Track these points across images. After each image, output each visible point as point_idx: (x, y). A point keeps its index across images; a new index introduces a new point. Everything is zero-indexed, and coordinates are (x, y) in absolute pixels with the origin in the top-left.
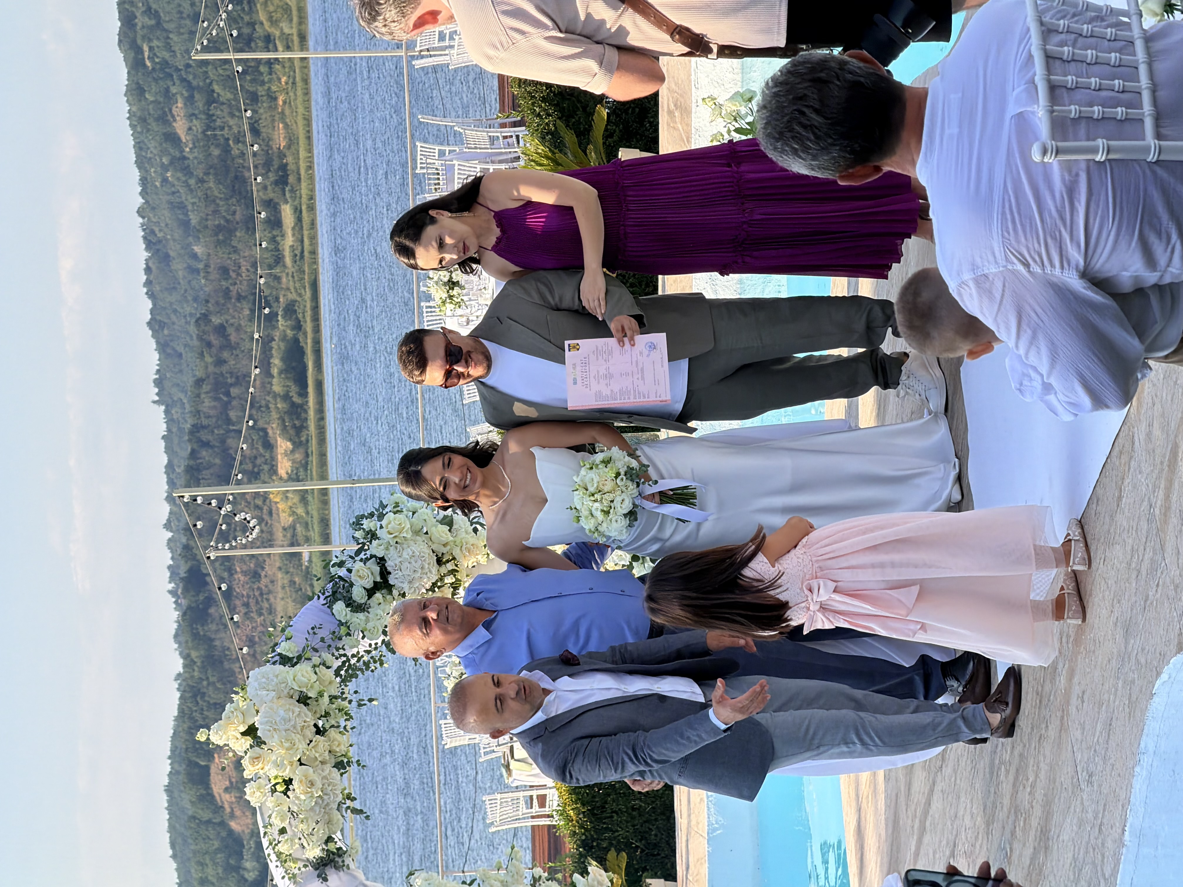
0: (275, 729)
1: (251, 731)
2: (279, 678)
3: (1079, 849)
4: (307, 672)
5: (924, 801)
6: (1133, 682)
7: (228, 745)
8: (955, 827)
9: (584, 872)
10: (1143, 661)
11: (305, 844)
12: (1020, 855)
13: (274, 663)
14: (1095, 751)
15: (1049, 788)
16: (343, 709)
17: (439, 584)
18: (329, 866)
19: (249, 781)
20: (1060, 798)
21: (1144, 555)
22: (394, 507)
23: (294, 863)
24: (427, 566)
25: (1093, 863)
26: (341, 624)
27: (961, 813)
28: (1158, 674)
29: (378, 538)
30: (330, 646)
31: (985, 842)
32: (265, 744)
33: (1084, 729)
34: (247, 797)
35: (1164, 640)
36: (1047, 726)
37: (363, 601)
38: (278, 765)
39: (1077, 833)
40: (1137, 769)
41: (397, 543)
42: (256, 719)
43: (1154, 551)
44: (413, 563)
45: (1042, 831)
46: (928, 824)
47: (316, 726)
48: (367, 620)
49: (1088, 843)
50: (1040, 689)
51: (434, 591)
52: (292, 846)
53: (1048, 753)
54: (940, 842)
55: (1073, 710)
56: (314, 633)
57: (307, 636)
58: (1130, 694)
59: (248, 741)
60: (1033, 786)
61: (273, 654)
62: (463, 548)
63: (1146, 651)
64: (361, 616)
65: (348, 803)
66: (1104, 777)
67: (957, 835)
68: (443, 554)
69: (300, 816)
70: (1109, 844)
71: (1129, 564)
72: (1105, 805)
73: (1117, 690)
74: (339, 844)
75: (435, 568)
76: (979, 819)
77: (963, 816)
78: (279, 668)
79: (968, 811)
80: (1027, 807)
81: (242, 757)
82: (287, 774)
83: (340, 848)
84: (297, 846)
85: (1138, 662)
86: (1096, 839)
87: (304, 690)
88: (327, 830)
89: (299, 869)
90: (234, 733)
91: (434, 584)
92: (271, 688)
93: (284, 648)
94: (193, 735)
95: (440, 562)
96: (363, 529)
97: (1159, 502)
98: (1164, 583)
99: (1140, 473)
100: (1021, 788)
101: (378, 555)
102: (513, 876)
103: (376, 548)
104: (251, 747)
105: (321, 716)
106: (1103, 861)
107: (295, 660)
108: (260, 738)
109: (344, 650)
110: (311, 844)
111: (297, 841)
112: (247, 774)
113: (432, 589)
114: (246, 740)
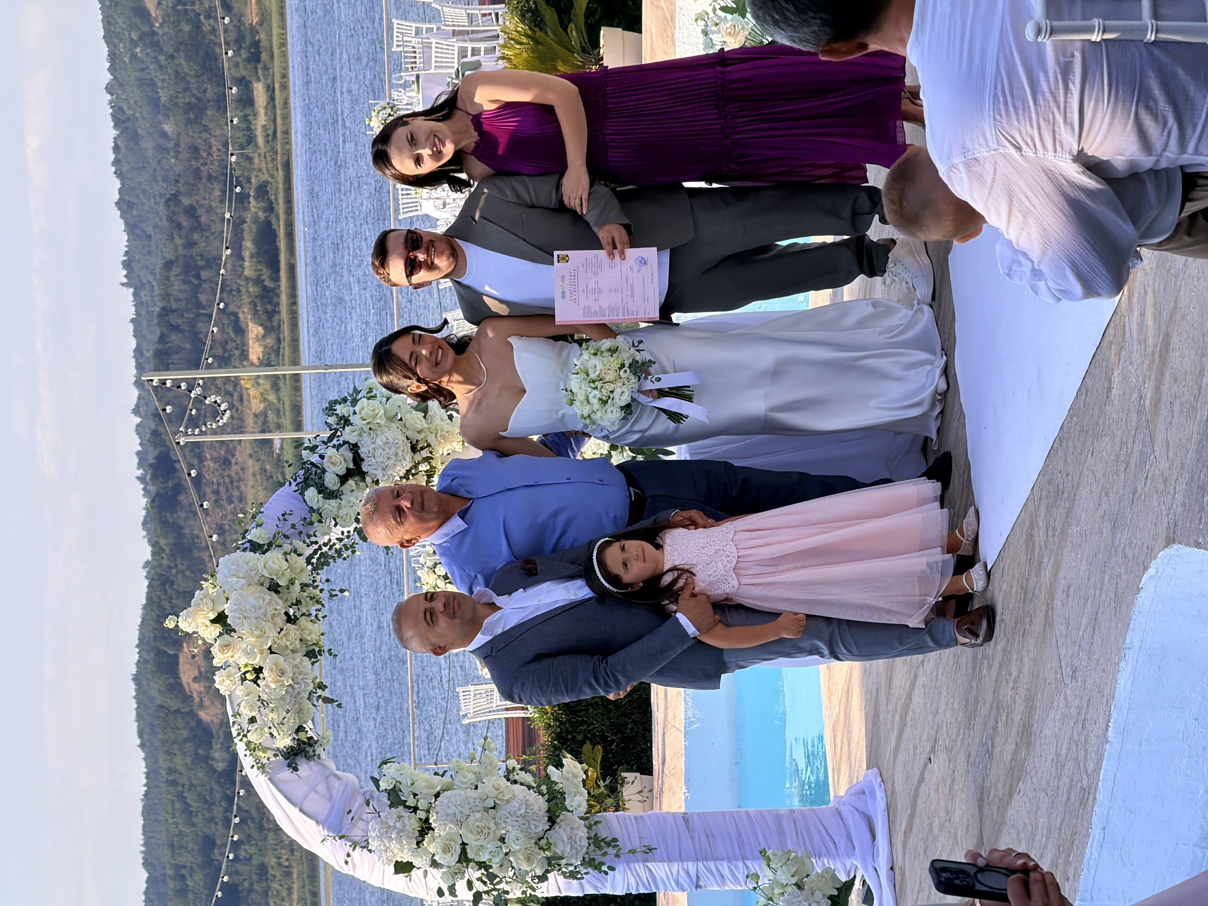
0: (245, 617)
1: (220, 619)
2: (250, 565)
3: (1062, 744)
4: (278, 559)
5: (905, 696)
6: (1119, 576)
7: (197, 633)
8: (936, 722)
9: (559, 765)
10: (1130, 555)
11: (275, 734)
12: (1002, 752)
13: (244, 550)
14: (1080, 646)
15: (1032, 683)
16: (314, 597)
17: (413, 471)
18: (299, 756)
19: (218, 668)
20: (1043, 693)
21: (1133, 448)
22: (368, 393)
23: (263, 752)
24: (401, 453)
25: (1076, 759)
26: (312, 510)
27: (942, 707)
28: (1145, 569)
29: (351, 424)
30: (301, 533)
31: (967, 735)
32: (235, 631)
33: (1068, 624)
34: (217, 685)
35: (1152, 534)
36: (1031, 621)
37: (335, 488)
38: (247, 654)
39: (1059, 730)
40: (1122, 664)
41: (370, 429)
42: (226, 606)
43: (1144, 443)
44: (387, 450)
45: (1024, 726)
46: (908, 719)
47: (287, 614)
48: (340, 507)
49: (1071, 739)
50: (1025, 583)
51: (409, 478)
52: (262, 735)
53: (1032, 648)
54: (921, 737)
55: (1057, 603)
56: (285, 520)
57: (278, 523)
58: (1116, 588)
59: (218, 629)
60: (1015, 682)
61: (244, 541)
62: (439, 435)
63: (1133, 545)
64: (334, 502)
65: (319, 692)
66: (1089, 672)
67: (937, 732)
68: (417, 441)
69: (271, 705)
70: (1093, 740)
71: (1118, 456)
72: (1089, 700)
73: (1103, 584)
74: (310, 734)
75: (409, 455)
76: (961, 714)
77: (945, 710)
78: (249, 555)
79: (950, 705)
80: (1009, 703)
81: (212, 645)
82: (257, 661)
83: (311, 738)
84: (268, 735)
85: (1125, 556)
86: (1079, 735)
87: (275, 578)
88: (297, 719)
89: (268, 759)
90: (203, 620)
91: (408, 472)
92: (241, 575)
93: (255, 535)
94: (162, 623)
95: (414, 449)
96: (337, 415)
97: (1149, 393)
98: (1153, 476)
99: (1130, 363)
100: (1004, 683)
101: (351, 441)
102: (486, 767)
103: (349, 435)
104: (221, 634)
105: (292, 604)
106: (1085, 757)
107: (266, 547)
108: (230, 625)
109: (315, 536)
110: (282, 733)
111: (266, 730)
112: (216, 662)
113: (406, 476)
114: (216, 628)
